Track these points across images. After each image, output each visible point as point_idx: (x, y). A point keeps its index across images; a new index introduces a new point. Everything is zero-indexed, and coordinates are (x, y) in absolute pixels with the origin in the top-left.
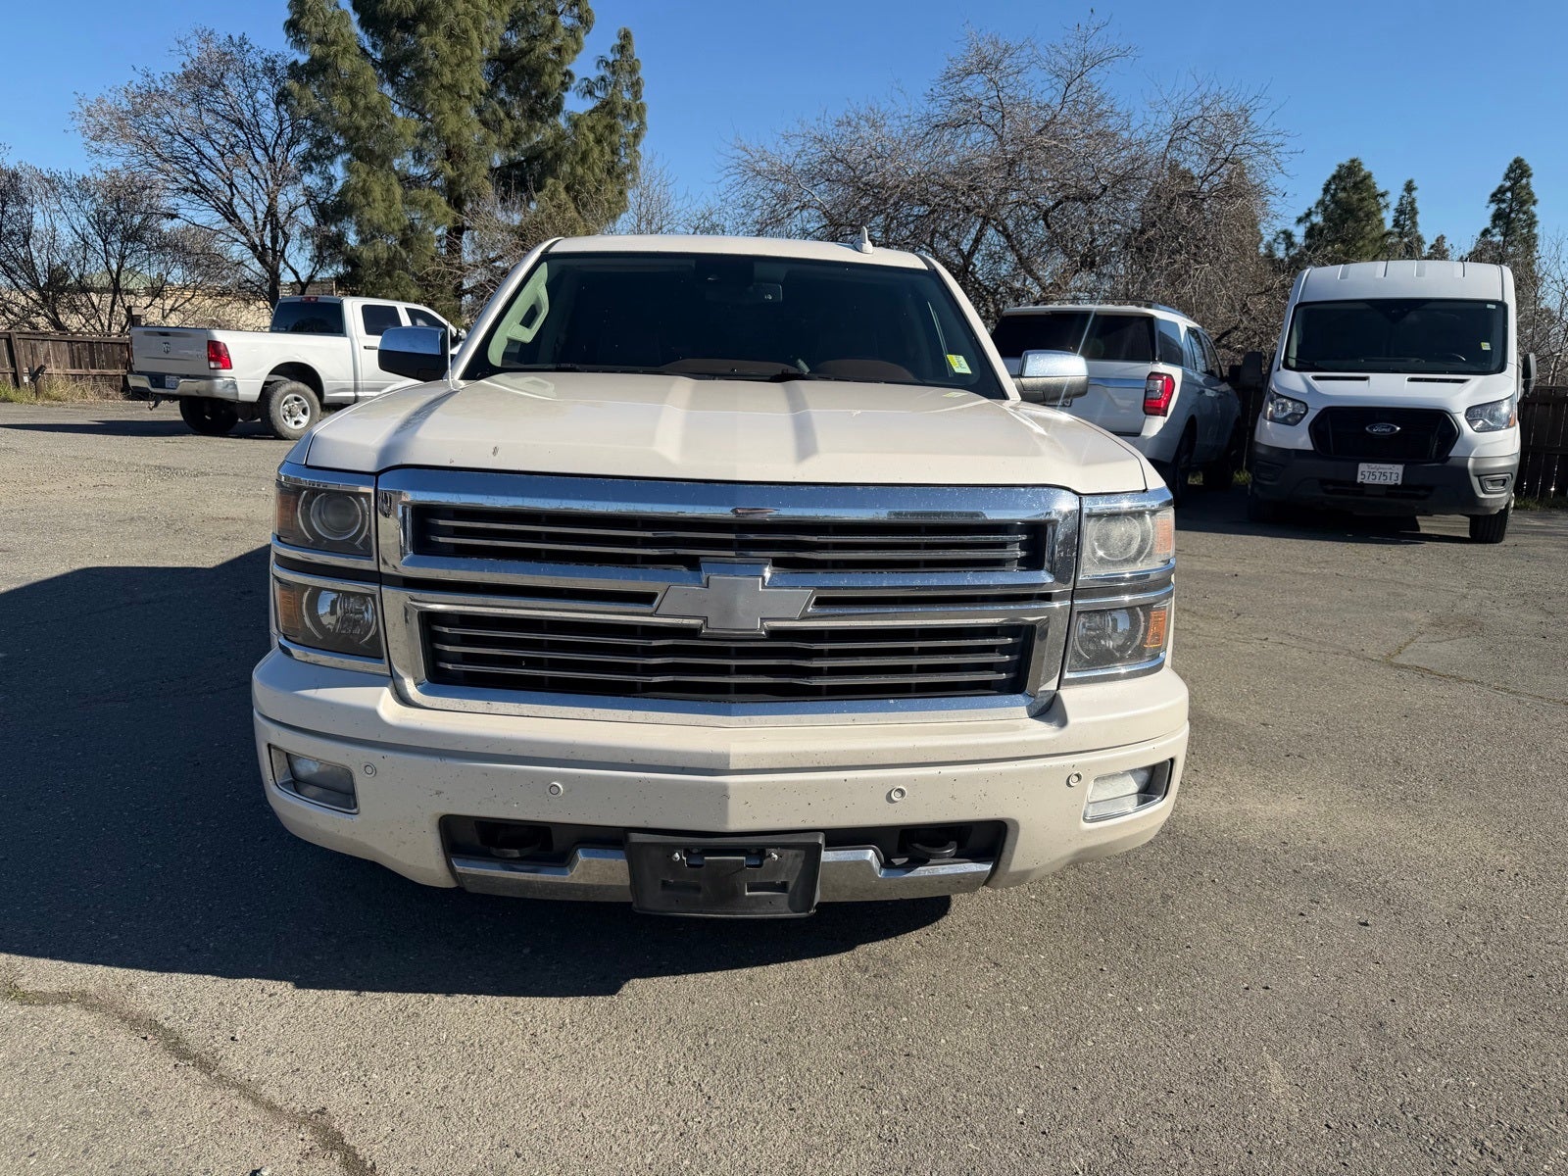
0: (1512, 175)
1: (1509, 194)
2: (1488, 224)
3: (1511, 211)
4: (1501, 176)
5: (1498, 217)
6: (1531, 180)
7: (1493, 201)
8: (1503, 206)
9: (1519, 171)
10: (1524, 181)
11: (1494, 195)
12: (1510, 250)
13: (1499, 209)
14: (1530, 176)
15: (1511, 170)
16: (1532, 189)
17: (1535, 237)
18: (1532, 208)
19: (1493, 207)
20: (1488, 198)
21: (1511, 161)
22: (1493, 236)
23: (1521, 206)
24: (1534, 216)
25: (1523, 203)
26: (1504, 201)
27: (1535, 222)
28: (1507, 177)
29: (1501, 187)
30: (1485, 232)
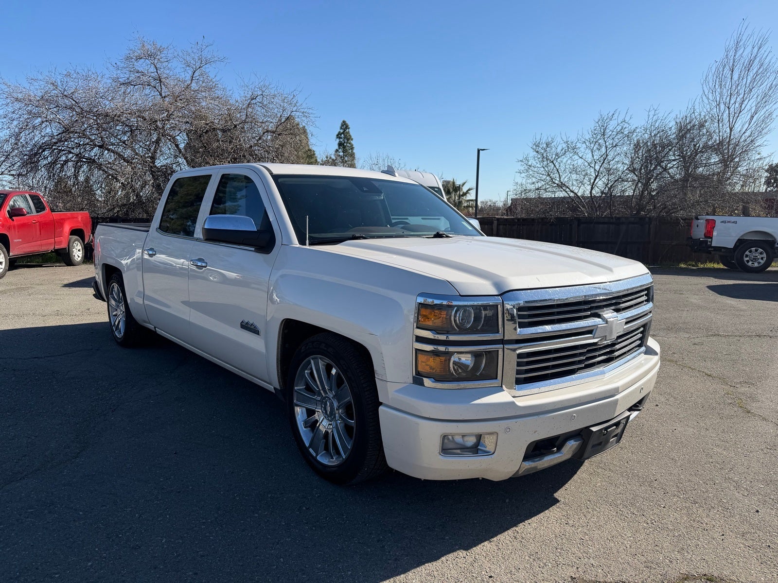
0: (343, 127)
1: (343, 135)
2: (337, 147)
3: (344, 142)
4: (339, 128)
5: (340, 144)
6: (350, 130)
7: (337, 138)
8: (341, 140)
9: (345, 126)
10: (347, 130)
11: (337, 135)
12: (346, 158)
13: (340, 141)
14: (349, 128)
15: (342, 125)
16: (351, 134)
17: (354, 154)
18: (352, 142)
19: (338, 140)
20: (335, 137)
21: (342, 122)
22: (340, 152)
23: (348, 141)
24: (353, 145)
25: (348, 140)
26: (341, 138)
27: (353, 148)
28: (341, 128)
29: (339, 132)
30: (337, 151)
